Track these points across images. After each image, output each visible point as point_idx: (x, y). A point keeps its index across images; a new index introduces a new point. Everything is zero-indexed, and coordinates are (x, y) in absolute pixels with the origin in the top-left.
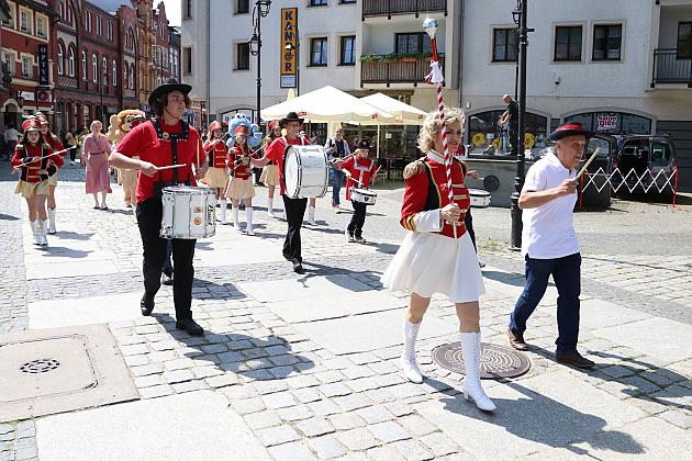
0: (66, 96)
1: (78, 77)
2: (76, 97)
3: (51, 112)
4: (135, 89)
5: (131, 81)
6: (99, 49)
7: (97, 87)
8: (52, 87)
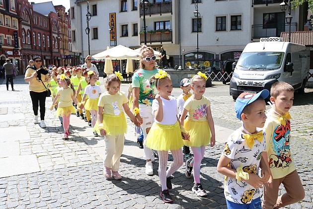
0: (27, 52)
1: (32, 44)
2: (31, 52)
3: (20, 59)
4: (58, 48)
5: (56, 45)
6: (41, 31)
7: (40, 48)
8: (20, 49)
